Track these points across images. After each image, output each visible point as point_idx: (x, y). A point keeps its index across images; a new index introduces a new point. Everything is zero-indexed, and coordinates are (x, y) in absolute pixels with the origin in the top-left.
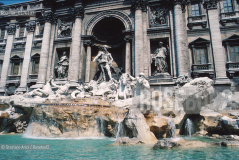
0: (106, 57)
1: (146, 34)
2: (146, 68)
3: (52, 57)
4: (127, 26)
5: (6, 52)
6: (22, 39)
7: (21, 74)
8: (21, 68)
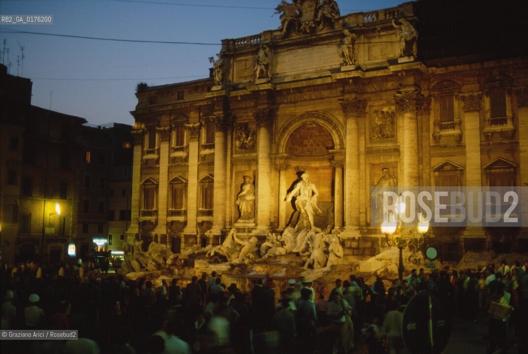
0: (307, 192)
1: (362, 157)
2: (363, 210)
3: (231, 185)
4: (337, 141)
5: (161, 171)
6: (181, 149)
7: (186, 206)
8: (186, 197)
